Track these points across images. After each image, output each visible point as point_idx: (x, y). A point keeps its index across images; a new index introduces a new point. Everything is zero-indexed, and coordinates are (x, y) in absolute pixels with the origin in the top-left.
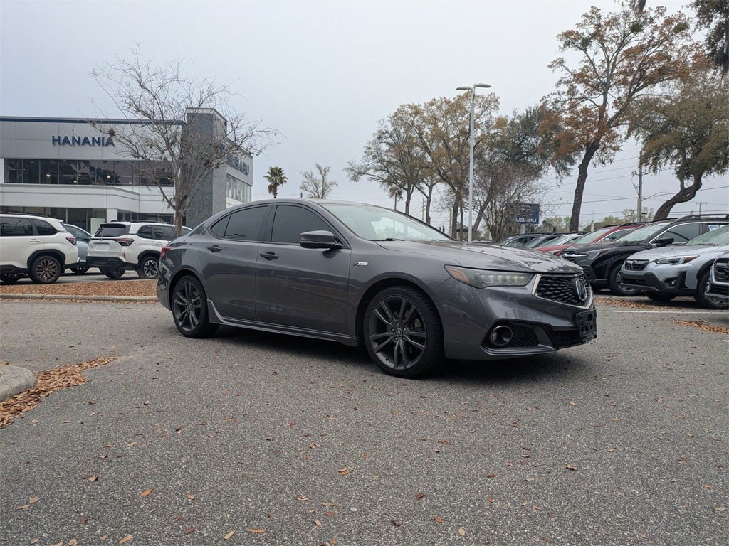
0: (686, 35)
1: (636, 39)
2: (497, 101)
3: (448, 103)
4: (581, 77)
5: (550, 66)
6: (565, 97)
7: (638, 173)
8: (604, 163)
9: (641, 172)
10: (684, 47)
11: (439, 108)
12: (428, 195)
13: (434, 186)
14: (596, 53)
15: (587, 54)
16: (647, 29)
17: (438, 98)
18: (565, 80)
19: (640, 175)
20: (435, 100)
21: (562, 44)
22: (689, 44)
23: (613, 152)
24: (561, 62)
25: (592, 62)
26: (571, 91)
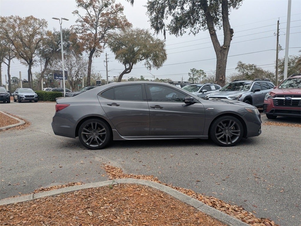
0: (122, 12)
1: (106, 9)
2: (46, 23)
3: (20, 19)
4: (86, 20)
5: (73, 13)
6: (80, 28)
7: (106, 61)
8: (97, 57)
9: (107, 61)
10: (121, 16)
11: (15, 21)
12: (8, 64)
13: (11, 60)
14: (91, 12)
15: (87, 11)
16: (110, 7)
17: (14, 16)
18: (80, 20)
19: (107, 62)
20: (13, 16)
21: (77, 5)
22: (123, 16)
23: (100, 52)
24: (77, 12)
25: (90, 15)
26: (83, 26)
